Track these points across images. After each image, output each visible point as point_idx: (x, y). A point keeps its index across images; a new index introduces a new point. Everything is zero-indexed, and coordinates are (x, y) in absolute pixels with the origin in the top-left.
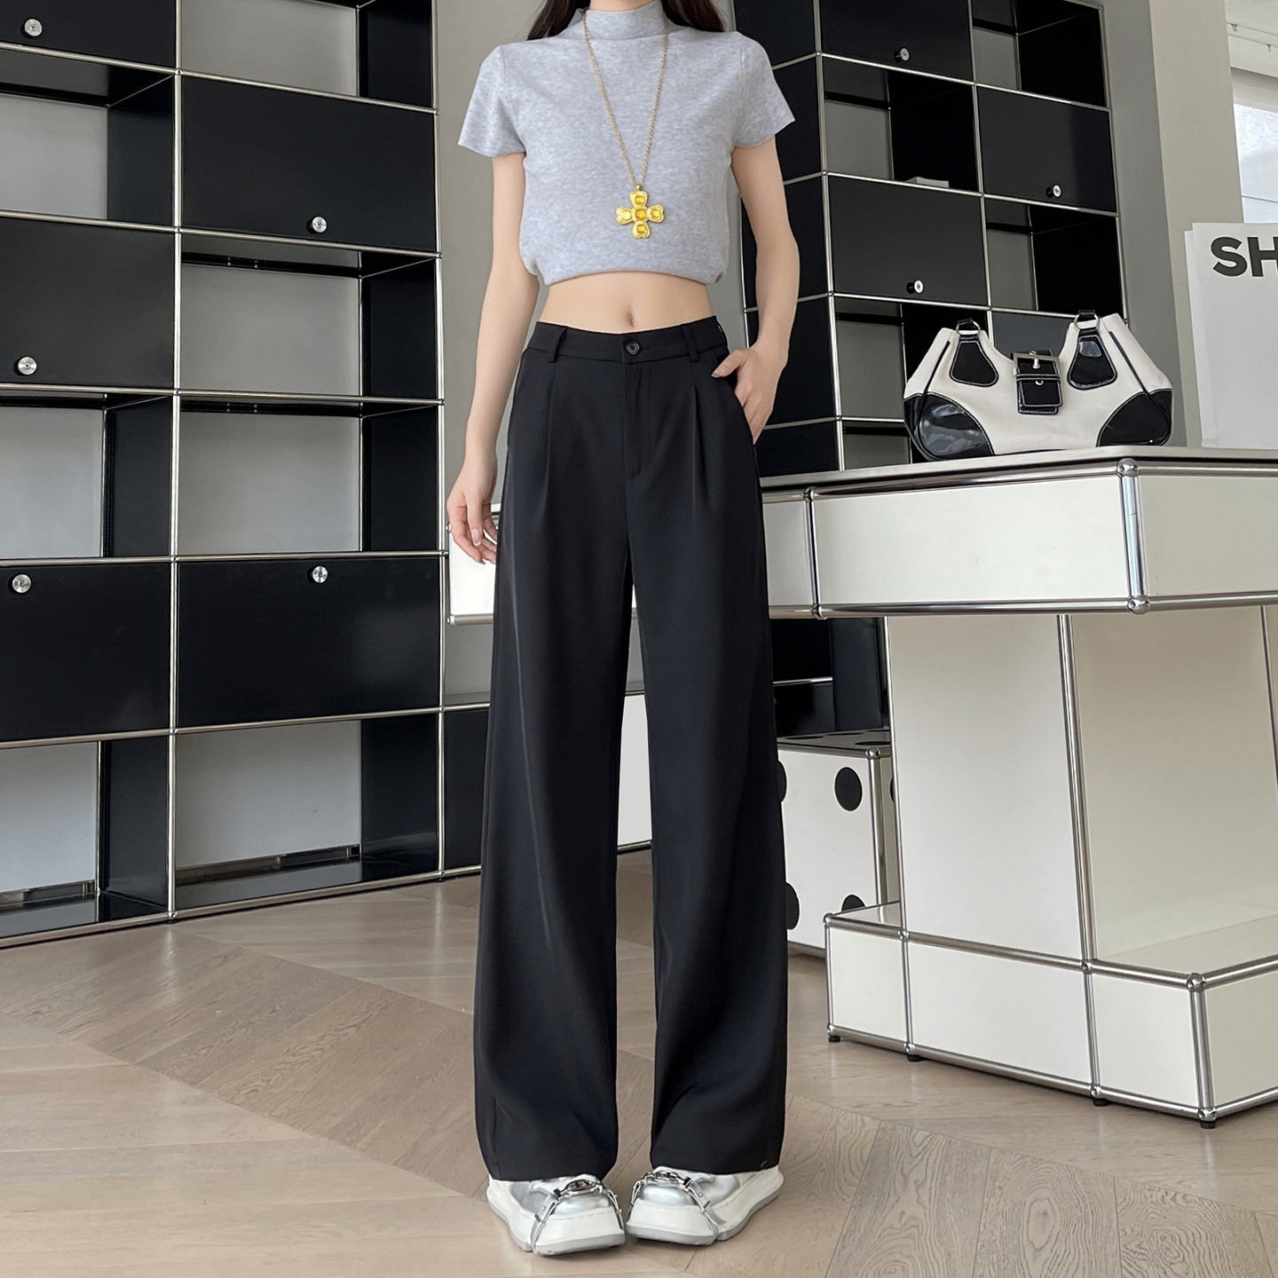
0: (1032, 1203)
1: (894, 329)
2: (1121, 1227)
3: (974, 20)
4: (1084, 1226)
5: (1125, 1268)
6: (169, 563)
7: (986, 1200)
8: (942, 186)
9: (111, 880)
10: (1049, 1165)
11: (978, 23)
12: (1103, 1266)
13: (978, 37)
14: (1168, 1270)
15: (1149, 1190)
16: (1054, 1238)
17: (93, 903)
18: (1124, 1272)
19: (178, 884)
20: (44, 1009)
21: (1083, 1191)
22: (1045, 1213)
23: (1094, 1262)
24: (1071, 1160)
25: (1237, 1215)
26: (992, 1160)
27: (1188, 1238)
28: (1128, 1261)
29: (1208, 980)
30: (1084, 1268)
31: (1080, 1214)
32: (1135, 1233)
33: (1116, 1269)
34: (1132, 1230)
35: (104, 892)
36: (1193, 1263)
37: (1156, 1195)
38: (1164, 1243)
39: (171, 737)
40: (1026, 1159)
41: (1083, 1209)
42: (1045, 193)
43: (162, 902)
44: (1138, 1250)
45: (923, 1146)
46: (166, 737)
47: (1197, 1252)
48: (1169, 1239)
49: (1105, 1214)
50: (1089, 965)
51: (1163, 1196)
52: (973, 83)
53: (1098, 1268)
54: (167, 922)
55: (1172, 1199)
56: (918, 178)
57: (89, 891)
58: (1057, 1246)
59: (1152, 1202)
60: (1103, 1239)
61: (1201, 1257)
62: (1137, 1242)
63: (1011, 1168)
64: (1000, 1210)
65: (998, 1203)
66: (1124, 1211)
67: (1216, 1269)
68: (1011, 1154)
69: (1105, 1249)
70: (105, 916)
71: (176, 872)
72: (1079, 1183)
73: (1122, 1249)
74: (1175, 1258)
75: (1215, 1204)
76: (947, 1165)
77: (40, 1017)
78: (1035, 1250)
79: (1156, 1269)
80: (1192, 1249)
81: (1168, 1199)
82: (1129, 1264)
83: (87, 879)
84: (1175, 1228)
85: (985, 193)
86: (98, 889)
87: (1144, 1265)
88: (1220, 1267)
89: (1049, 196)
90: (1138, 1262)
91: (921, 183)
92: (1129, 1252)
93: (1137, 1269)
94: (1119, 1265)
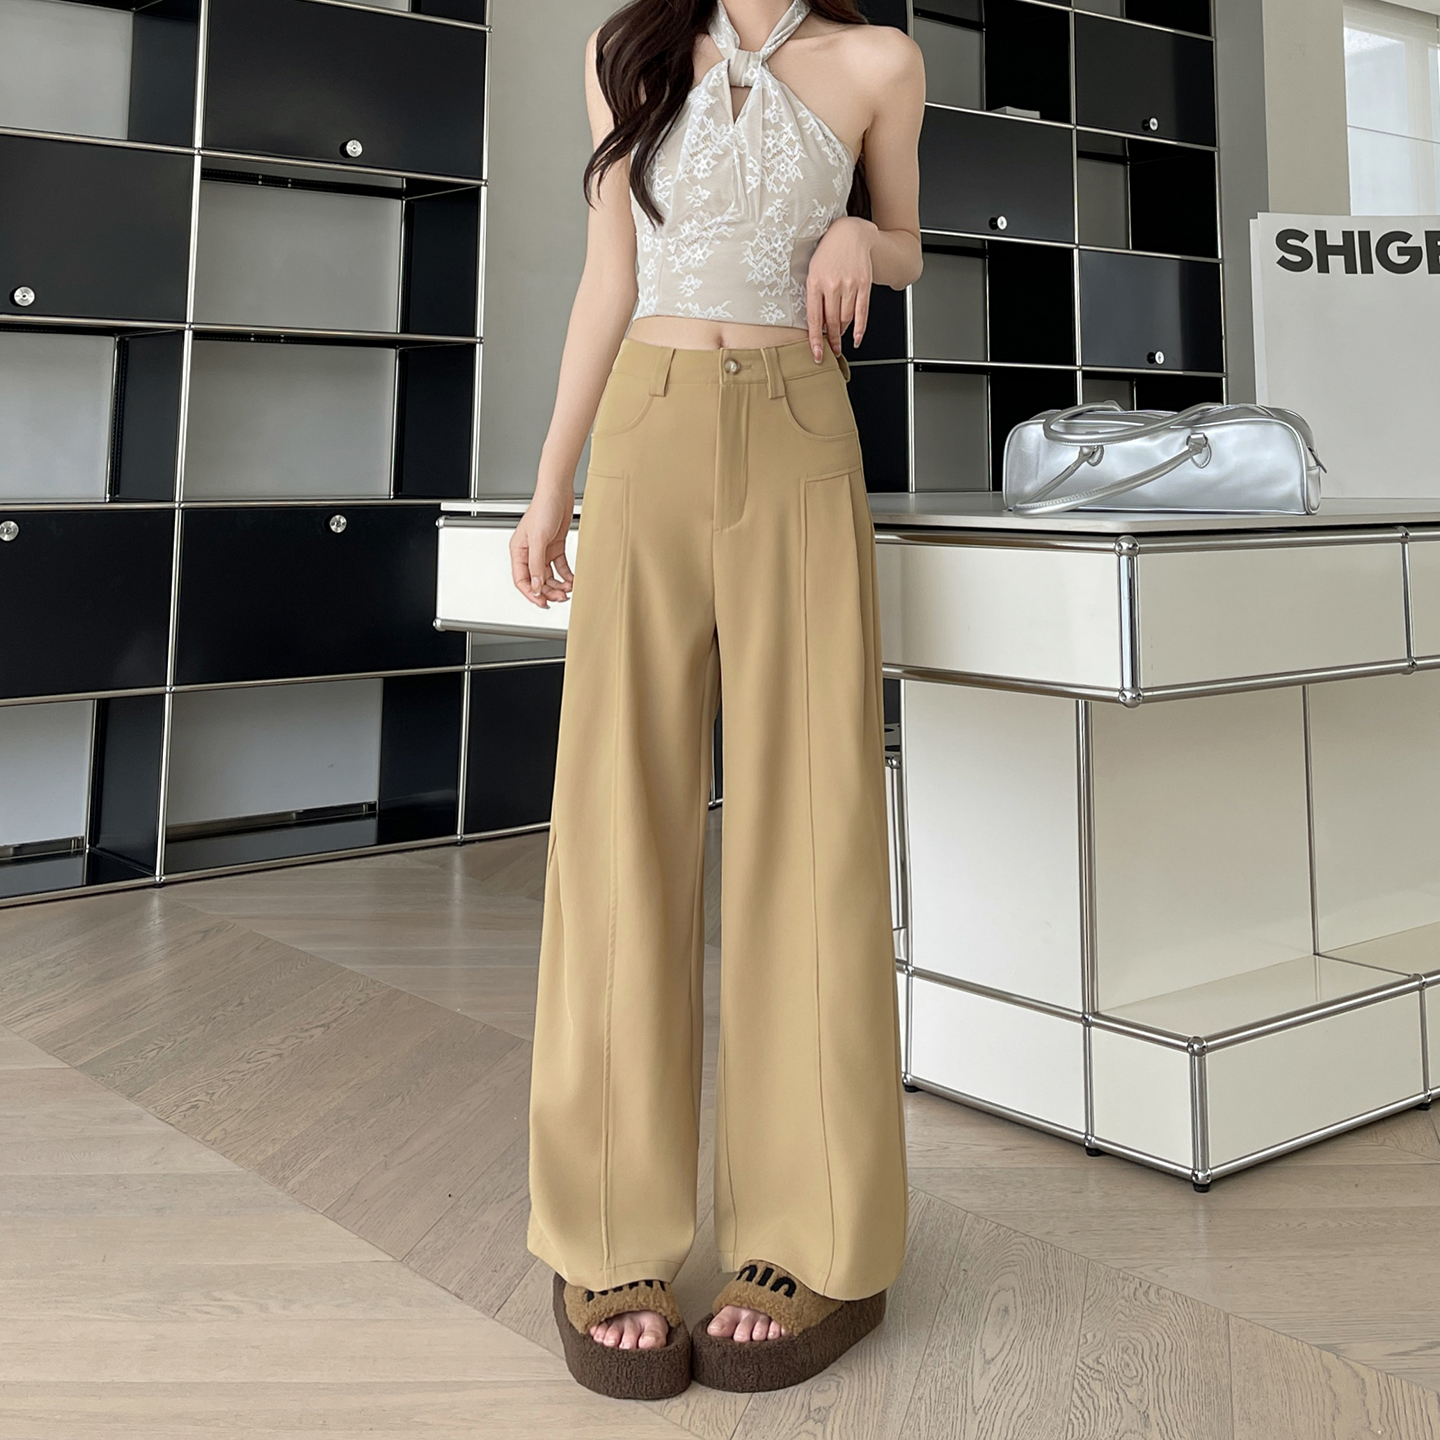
0: (996, 1294)
2: (1083, 1332)
4: (1044, 1329)
5: (1077, 1393)
7: (947, 1287)
10: (1025, 1239)
12: (1054, 1389)
14: (1121, 1396)
15: (1123, 1279)
16: (1008, 1346)
18: (1075, 1396)
21: (1053, 1279)
22: (1006, 1310)
23: (1044, 1384)
24: (1048, 1234)
25: (1210, 1318)
26: (965, 1230)
27: (1151, 1350)
28: (1082, 1381)
29: (1210, 1044)
30: (1033, 1389)
32: (1095, 1343)
33: (1066, 1394)
34: (1094, 1337)
36: (1151, 1386)
37: (1130, 1288)
38: (1125, 1356)
39: (167, 695)
40: (1001, 1231)
41: (1047, 1306)
44: (1095, 1366)
46: (163, 695)
47: (1157, 1371)
48: (1131, 1352)
49: (1069, 1315)
50: (1090, 1018)
51: (1136, 1289)
53: (1048, 1389)
55: (1145, 1296)
57: (78, 847)
58: (1010, 1357)
59: (1123, 1298)
60: (1061, 1348)
61: (1160, 1377)
62: (1096, 1354)
63: (983, 1242)
64: (959, 1303)
65: (958, 1294)
66: (1091, 1309)
67: (1173, 1395)
68: (987, 1222)
69: (1061, 1363)
72: (1051, 1267)
74: (1133, 1378)
75: (1189, 1303)
78: (986, 1362)
79: (1109, 1393)
80: (1153, 1367)
81: (1140, 1292)
82: (1082, 1386)
83: (77, 836)
84: (1140, 1336)
86: (88, 847)
87: (1098, 1388)
88: (1178, 1392)
90: (1092, 1383)
92: (1085, 1368)
93: (1089, 1392)
94: (1070, 1389)
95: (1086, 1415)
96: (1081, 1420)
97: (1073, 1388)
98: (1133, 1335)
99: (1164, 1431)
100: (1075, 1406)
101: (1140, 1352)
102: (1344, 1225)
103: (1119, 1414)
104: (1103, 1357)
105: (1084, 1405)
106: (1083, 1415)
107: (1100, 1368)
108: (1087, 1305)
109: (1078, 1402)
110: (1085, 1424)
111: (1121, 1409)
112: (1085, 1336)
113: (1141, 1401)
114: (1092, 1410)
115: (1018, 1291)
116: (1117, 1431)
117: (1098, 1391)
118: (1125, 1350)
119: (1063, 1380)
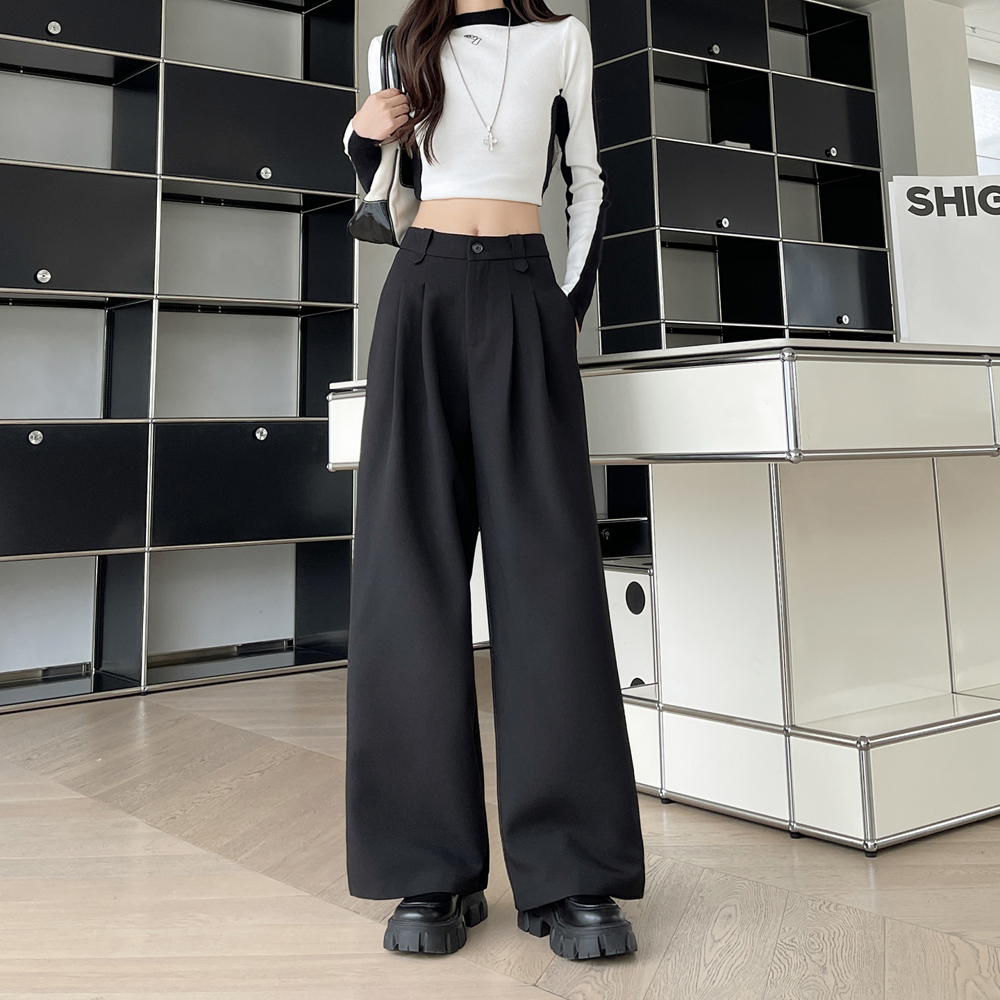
0: (723, 908)
1: (711, 255)
2: (782, 927)
3: (769, 22)
4: (756, 925)
5: (777, 956)
6: (148, 424)
7: (689, 905)
8: (745, 147)
9: (103, 662)
10: (745, 882)
11: (773, 25)
12: (761, 954)
13: (773, 35)
14: (807, 958)
15: (812, 900)
16: (731, 932)
17: (90, 680)
18: (775, 958)
19: (149, 667)
20: (35, 757)
21: (763, 900)
22: (730, 916)
23: (755, 951)
24: (761, 878)
25: (872, 919)
26: (703, 877)
27: (830, 935)
28: (780, 951)
29: (872, 742)
30: (746, 955)
31: (755, 917)
32: (792, 930)
33: (770, 957)
34: (791, 929)
35: (97, 671)
36: (828, 953)
37: (816, 904)
38: (811, 939)
39: (146, 554)
40: (728, 877)
41: (760, 913)
42: (824, 154)
43: (138, 679)
44: (790, 943)
45: (655, 865)
46: (143, 553)
47: (833, 945)
48: (815, 936)
49: (774, 918)
50: (789, 730)
51: (821, 905)
52: (768, 71)
53: (757, 955)
54: (140, 694)
55: (827, 907)
56: (726, 142)
57: (87, 670)
58: (731, 938)
59: (812, 909)
60: (767, 934)
61: (835, 949)
62: (791, 938)
63: (714, 883)
64: (697, 913)
65: (697, 908)
66: (789, 914)
67: (843, 957)
68: (718, 872)
69: (767, 941)
70: (98, 688)
71: (148, 658)
72: (762, 895)
73: (779, 942)
74: (816, 950)
75: (858, 911)
76: (668, 881)
77: (31, 762)
78: (714, 942)
79: (799, 957)
80: (831, 944)
81: (824, 907)
82: (780, 953)
83: (86, 661)
84: (822, 928)
85: (778, 153)
86: (94, 669)
87: (791, 953)
88: (847, 957)
89: (829, 155)
90: (788, 952)
91: (729, 145)
92: (783, 944)
93: (785, 956)
94: (772, 954)
95: (782, 967)
96: (779, 970)
97: (774, 954)
98: (817, 928)
99: (836, 975)
100: (775, 963)
101: (822, 936)
102: (971, 872)
103: (805, 967)
104: (796, 940)
105: (781, 962)
106: (780, 968)
107: (793, 944)
108: (786, 913)
109: (777, 961)
110: (781, 972)
111: (807, 965)
112: (784, 928)
113: (821, 961)
114: (787, 965)
115: (738, 906)
116: (804, 975)
117: (791, 955)
118: (811, 936)
119: (767, 950)
